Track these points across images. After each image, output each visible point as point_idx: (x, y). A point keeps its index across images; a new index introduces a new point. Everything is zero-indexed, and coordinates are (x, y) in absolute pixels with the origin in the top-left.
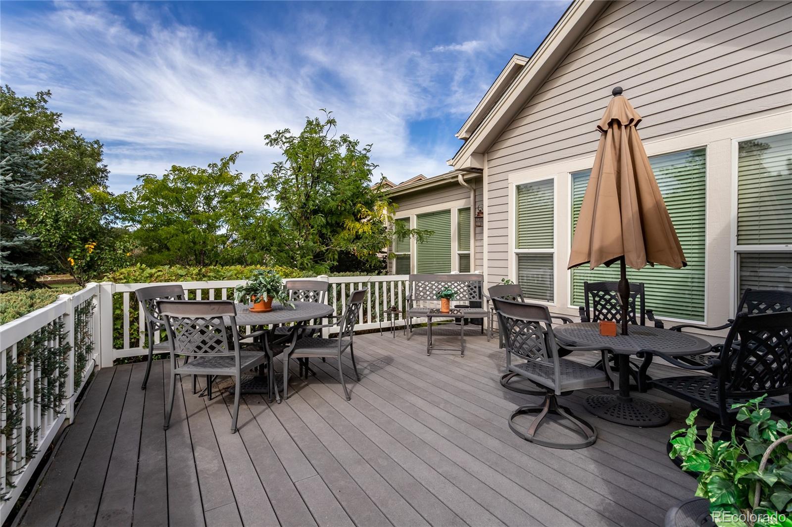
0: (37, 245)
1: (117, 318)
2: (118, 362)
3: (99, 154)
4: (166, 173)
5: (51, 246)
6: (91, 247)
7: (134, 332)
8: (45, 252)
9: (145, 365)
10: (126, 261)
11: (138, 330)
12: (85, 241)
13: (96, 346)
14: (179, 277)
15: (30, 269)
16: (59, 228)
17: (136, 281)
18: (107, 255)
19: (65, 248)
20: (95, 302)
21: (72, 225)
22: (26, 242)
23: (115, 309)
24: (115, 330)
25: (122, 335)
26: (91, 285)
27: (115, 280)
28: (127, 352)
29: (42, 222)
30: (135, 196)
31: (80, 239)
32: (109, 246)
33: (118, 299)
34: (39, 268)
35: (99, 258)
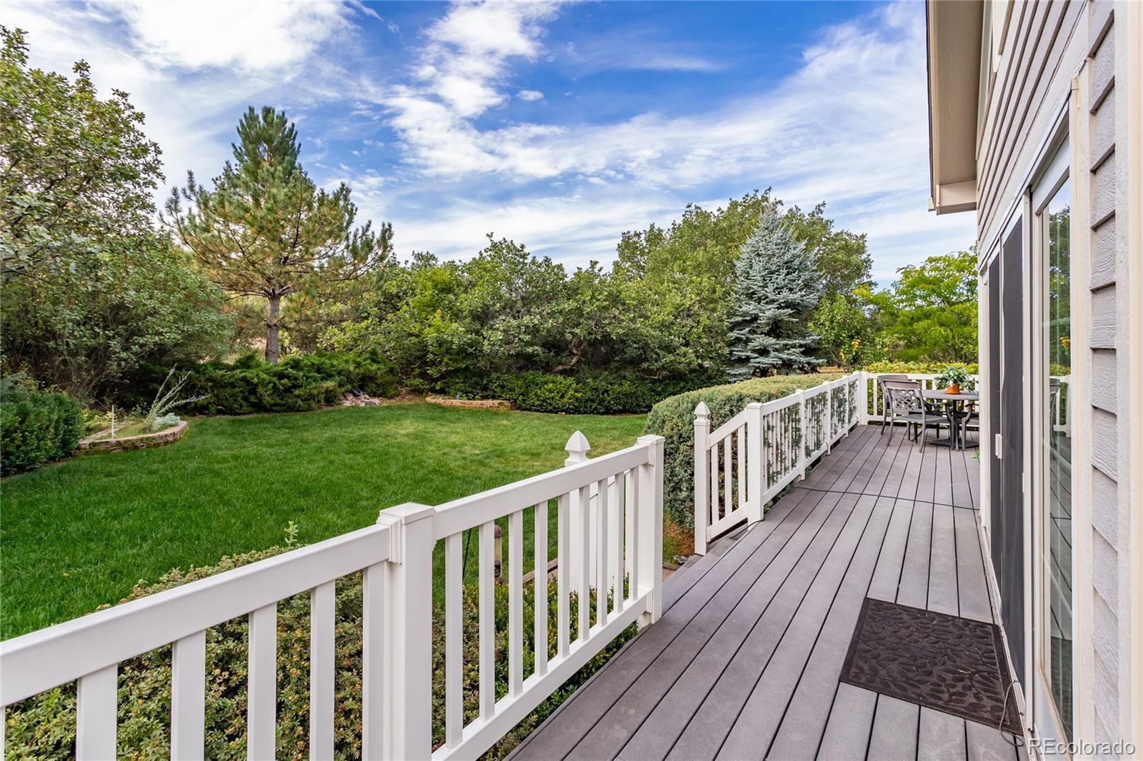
0: (819, 342)
1: (870, 395)
2: (870, 423)
3: (864, 247)
4: (922, 265)
5: (828, 343)
6: (856, 343)
7: (880, 405)
8: (825, 348)
9: (881, 427)
10: (884, 356)
11: (882, 404)
12: (852, 337)
13: (858, 408)
14: (910, 370)
15: (815, 361)
16: (834, 329)
17: (881, 372)
18: (868, 350)
19: (838, 344)
20: (857, 383)
21: (842, 325)
22: (813, 341)
23: (868, 389)
24: (869, 402)
25: (872, 405)
26: (856, 373)
27: (869, 371)
28: (876, 418)
29: (822, 324)
30: (893, 292)
31: (849, 337)
32: (870, 342)
33: (870, 382)
34: (821, 361)
35: (863, 353)
